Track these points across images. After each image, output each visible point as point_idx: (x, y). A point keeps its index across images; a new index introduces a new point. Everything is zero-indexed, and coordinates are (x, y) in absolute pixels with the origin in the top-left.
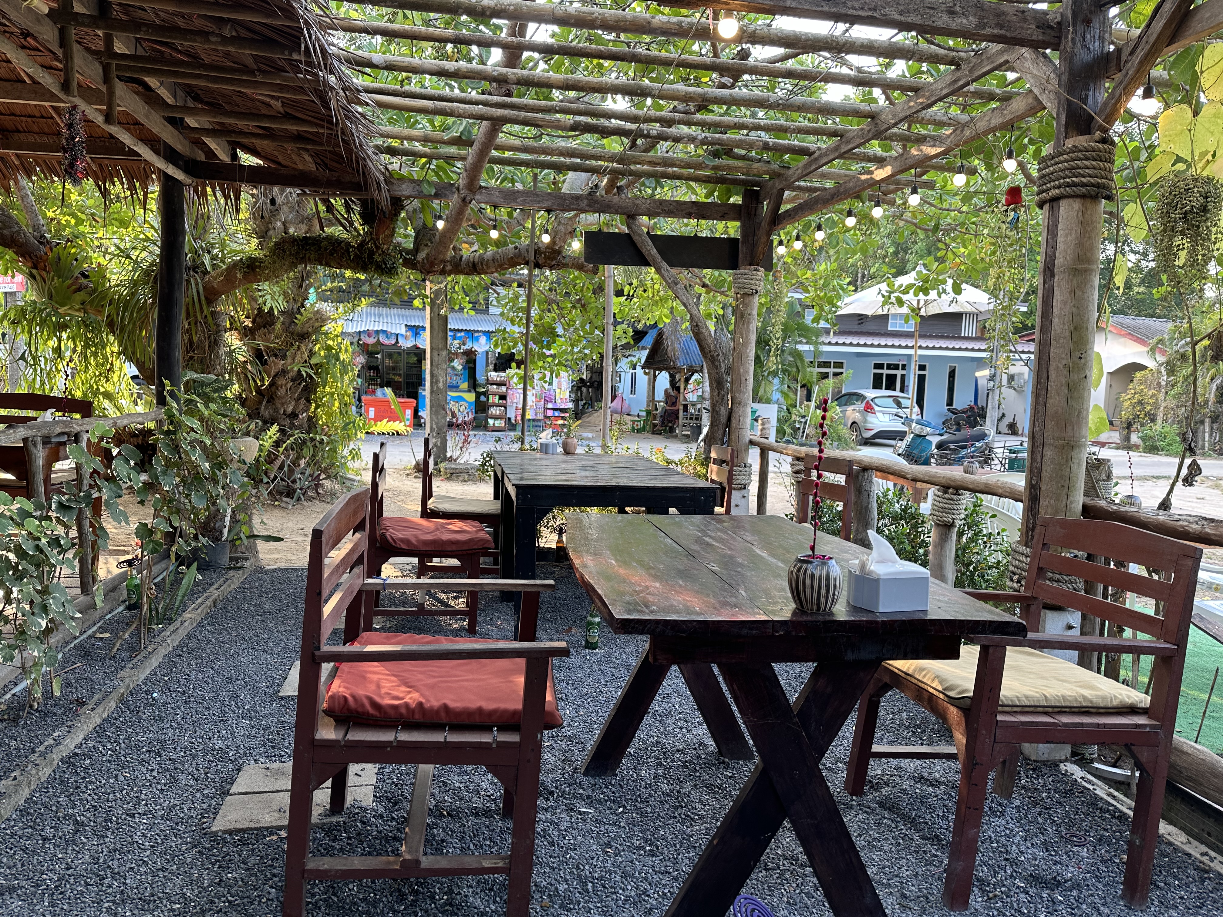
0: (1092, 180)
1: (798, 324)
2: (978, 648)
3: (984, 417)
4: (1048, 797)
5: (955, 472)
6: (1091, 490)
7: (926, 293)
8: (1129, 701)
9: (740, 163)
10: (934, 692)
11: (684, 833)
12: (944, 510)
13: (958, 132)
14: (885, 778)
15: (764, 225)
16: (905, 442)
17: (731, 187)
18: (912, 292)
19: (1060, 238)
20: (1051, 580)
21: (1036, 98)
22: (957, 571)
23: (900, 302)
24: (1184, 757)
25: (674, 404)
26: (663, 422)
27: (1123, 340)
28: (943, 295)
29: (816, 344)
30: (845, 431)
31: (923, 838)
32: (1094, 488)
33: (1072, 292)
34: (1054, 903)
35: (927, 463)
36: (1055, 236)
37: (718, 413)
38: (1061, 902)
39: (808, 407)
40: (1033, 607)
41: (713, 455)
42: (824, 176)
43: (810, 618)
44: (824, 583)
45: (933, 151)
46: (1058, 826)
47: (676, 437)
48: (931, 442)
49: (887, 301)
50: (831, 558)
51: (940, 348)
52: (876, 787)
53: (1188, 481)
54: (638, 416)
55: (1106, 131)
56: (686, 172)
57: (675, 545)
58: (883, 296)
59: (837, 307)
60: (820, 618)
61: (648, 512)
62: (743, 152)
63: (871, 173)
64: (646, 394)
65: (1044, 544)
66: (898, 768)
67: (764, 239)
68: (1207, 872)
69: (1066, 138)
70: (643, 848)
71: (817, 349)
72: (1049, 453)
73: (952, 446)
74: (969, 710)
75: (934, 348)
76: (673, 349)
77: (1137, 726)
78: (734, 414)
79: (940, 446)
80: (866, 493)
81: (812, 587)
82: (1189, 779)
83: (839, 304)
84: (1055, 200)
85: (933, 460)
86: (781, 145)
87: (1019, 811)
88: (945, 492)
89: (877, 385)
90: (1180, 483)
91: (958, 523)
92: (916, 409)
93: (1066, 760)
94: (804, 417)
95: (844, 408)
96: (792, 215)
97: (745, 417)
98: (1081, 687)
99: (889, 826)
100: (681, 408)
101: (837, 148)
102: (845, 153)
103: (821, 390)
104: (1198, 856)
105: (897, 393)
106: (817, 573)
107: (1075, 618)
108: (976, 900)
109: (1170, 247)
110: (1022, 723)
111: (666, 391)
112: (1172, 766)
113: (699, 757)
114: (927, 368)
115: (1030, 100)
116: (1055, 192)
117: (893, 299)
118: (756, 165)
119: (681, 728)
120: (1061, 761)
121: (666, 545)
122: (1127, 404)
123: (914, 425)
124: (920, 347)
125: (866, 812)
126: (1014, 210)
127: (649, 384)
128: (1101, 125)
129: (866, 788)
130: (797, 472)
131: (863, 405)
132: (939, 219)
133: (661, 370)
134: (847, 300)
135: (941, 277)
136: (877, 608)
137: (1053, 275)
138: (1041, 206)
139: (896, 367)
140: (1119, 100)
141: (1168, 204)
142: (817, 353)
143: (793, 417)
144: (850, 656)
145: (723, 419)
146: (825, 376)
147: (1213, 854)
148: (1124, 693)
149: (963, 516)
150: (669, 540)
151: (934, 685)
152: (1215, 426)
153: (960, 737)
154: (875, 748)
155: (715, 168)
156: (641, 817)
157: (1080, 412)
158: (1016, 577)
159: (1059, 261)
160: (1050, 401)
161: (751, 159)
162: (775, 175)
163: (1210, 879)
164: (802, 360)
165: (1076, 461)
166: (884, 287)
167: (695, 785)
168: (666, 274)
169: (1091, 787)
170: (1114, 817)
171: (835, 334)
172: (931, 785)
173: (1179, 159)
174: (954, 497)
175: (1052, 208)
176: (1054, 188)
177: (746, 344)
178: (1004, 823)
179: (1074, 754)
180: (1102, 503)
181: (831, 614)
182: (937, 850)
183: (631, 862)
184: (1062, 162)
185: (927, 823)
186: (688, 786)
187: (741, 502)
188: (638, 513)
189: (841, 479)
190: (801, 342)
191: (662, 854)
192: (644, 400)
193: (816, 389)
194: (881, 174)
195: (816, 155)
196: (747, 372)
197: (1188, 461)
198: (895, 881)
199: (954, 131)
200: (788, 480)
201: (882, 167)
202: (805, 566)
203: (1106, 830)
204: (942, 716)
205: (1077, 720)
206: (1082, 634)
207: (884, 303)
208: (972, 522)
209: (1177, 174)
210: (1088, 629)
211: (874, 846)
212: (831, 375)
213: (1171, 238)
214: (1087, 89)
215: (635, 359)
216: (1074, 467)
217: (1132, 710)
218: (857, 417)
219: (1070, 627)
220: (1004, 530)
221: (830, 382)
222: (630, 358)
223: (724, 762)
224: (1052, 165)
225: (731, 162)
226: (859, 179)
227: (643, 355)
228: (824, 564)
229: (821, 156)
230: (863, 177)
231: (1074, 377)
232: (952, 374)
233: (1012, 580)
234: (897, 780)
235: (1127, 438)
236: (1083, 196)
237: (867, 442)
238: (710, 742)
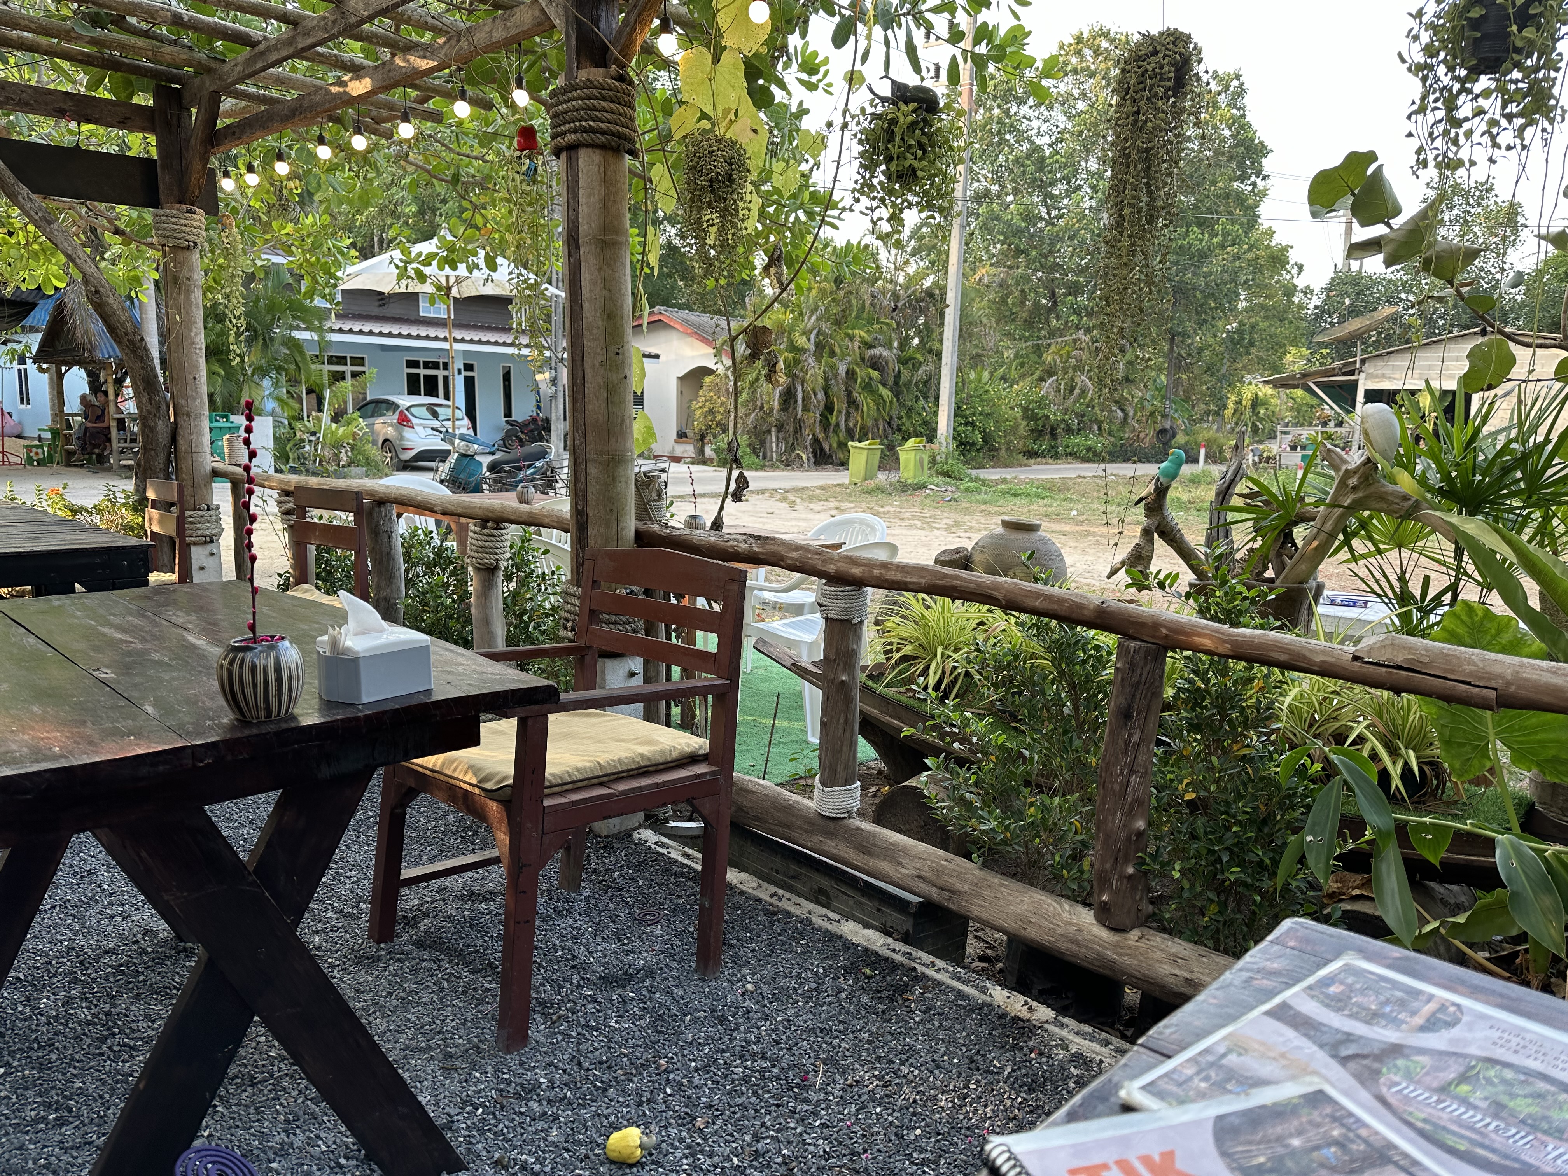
0: (612, 127)
1: (291, 302)
2: (514, 721)
3: (548, 430)
4: (620, 876)
5: (507, 501)
6: (644, 513)
7: (454, 268)
8: (688, 750)
9: (140, 42)
10: (468, 788)
11: (118, 1072)
12: (484, 550)
13: (453, 42)
14: (424, 909)
15: (195, 143)
16: (448, 463)
17: (133, 78)
18: (435, 263)
19: (582, 200)
20: (608, 623)
21: (543, 11)
22: (509, 625)
23: (422, 277)
24: (750, 796)
25: (100, 418)
26: (83, 448)
27: (690, 339)
28: (475, 271)
29: (320, 330)
30: (375, 452)
31: (472, 972)
32: (646, 510)
33: (601, 270)
34: (624, 1002)
35: (478, 490)
36: (575, 196)
37: (152, 429)
38: (633, 999)
39: (319, 420)
40: (588, 659)
41: (151, 494)
42: (280, 81)
43: (255, 731)
44: (272, 677)
45: (424, 64)
46: (631, 907)
47: (110, 469)
48: (480, 464)
49: (403, 274)
50: (283, 638)
51: (488, 343)
52: (411, 923)
53: (737, 496)
54: (40, 439)
55: (623, 67)
56: (43, 40)
57: (42, 646)
58: (397, 267)
59: (337, 279)
60: (271, 728)
61: (38, 593)
62: (144, 25)
63: (344, 84)
64: (48, 404)
65: (594, 582)
66: (442, 890)
67: (197, 165)
68: (775, 914)
69: (578, 68)
70: (44, 1119)
71: (322, 337)
72: (593, 471)
73: (507, 468)
74: (510, 801)
75: (480, 342)
76: (86, 332)
77: (697, 776)
78: (180, 431)
79: (493, 468)
80: (385, 536)
81: (255, 685)
82: (756, 818)
83: (339, 274)
84: (572, 148)
85: (485, 487)
86: (203, 22)
87: (588, 902)
88: (484, 527)
89: (413, 390)
90: (729, 500)
91: (503, 564)
92: (466, 421)
93: (639, 827)
94: (314, 434)
95: (371, 420)
96: (237, 133)
97: (200, 434)
98: (639, 744)
99: (429, 969)
100: (113, 424)
101: (290, 41)
102: (304, 49)
103: (334, 395)
104: (768, 899)
105: (440, 400)
106: (260, 663)
107: (636, 664)
108: (538, 1030)
109: (698, 222)
110: (574, 803)
111: (83, 398)
112: (740, 809)
113: (144, 952)
114: (476, 367)
115: (537, 13)
116: (571, 138)
117: (412, 273)
118: (169, 49)
119: (112, 917)
120: (634, 830)
121: (24, 647)
122: (698, 413)
123: (457, 441)
124: (455, 340)
125: (399, 960)
126: (529, 157)
127: (52, 387)
128: (617, 59)
129: (398, 928)
130: (287, 513)
131: (396, 416)
132: (458, 167)
133: (70, 365)
134: (350, 270)
135: (469, 247)
136: (359, 697)
137: (578, 247)
138: (557, 152)
139: (436, 366)
140: (634, 29)
141: (693, 168)
142: (324, 344)
143: (298, 434)
144: (325, 772)
145: (163, 438)
146: (339, 377)
147: (781, 892)
148: (683, 741)
149: (508, 555)
150: (32, 640)
151: (467, 779)
152: (781, 435)
153: (503, 837)
154: (406, 874)
155: (93, 42)
156: (41, 1070)
157: (623, 421)
158: (569, 624)
159: (583, 229)
160: (589, 407)
161: (160, 39)
162: (202, 69)
163: (778, 920)
164: (302, 354)
165: (623, 479)
166: (397, 254)
167: (138, 996)
168: (28, 205)
169: (664, 851)
170: (688, 879)
171: (338, 316)
172: (485, 900)
173: (704, 116)
174: (495, 532)
175: (569, 158)
176: (570, 131)
177: (187, 324)
178: (571, 922)
179: (647, 817)
180: (655, 527)
181: (293, 718)
182: (490, 982)
183: (20, 1148)
184: (576, 99)
185: (478, 952)
186: (124, 1001)
187: (209, 563)
188: (21, 595)
189: (346, 518)
190: (298, 328)
191: (78, 1117)
192: (48, 412)
193: (327, 394)
194: (359, 87)
195: (262, 47)
196: (196, 367)
197: (735, 473)
198: (438, 1040)
199: (449, 40)
200: (279, 526)
201: (358, 78)
202: (240, 655)
203: (680, 897)
204: (480, 815)
205: (635, 784)
206: (646, 681)
207: (400, 277)
208: (520, 563)
209: (703, 133)
210: (652, 673)
211: (409, 1002)
212: (348, 375)
213: (700, 209)
214: (598, 9)
215: (19, 347)
216: (622, 486)
217: (692, 759)
218: (390, 432)
219: (632, 674)
220: (559, 568)
221: (348, 384)
222: (10, 345)
223: (185, 950)
224: (565, 102)
225: (124, 37)
226: (328, 92)
227: (35, 341)
228: (272, 648)
229: (268, 49)
230: (334, 89)
231: (613, 377)
232: (507, 377)
233: (565, 629)
234: (441, 905)
235: (702, 451)
236: (603, 147)
237: (407, 466)
238: (162, 927)
